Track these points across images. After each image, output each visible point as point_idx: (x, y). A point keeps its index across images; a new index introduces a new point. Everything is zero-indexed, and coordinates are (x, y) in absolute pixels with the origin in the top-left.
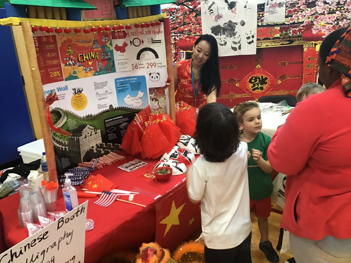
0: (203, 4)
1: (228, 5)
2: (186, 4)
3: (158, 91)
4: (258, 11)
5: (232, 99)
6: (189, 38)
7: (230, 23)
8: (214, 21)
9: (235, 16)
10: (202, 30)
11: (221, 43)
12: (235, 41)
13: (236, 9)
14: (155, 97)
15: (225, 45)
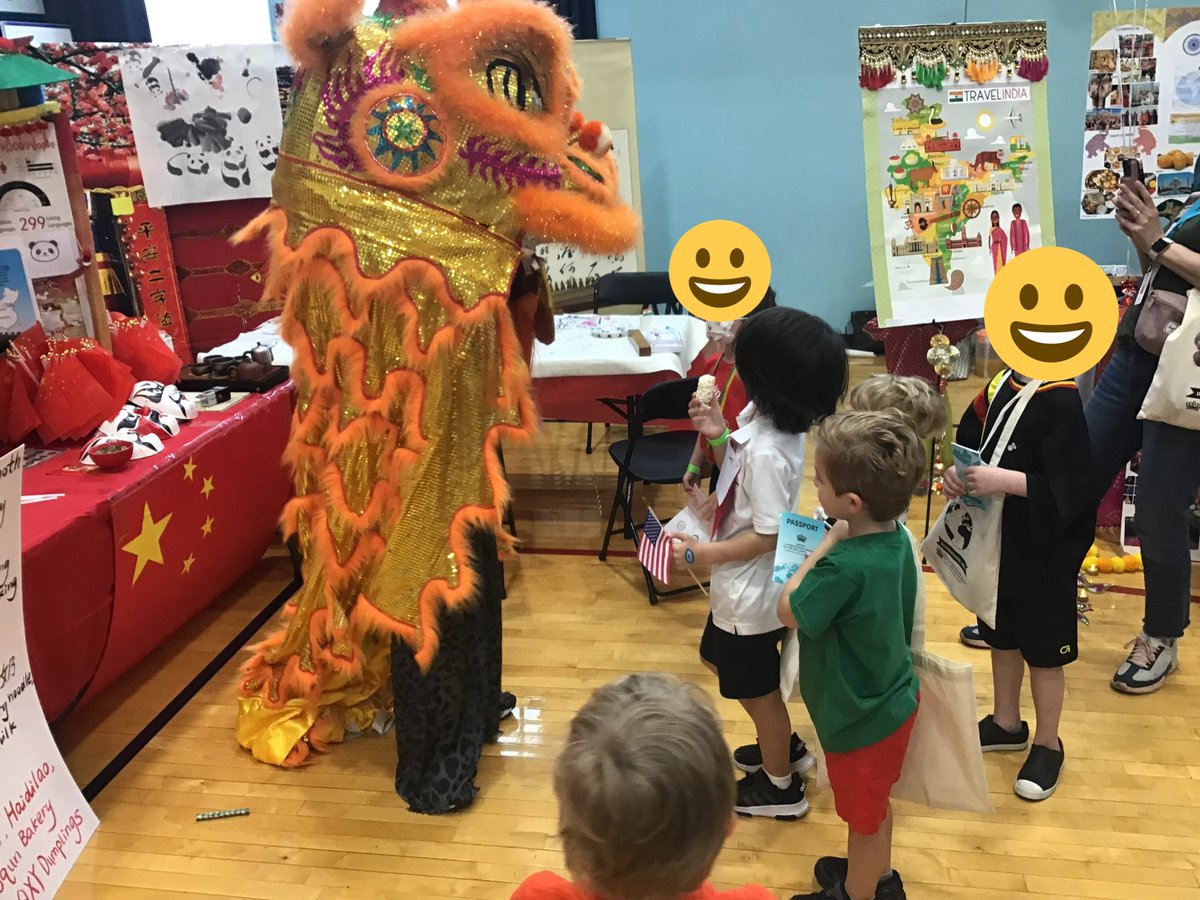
0: (127, 62)
1: (198, 66)
2: (73, 61)
3: (57, 287)
4: (280, 86)
5: (246, 316)
6: (97, 152)
7: (209, 114)
8: (166, 108)
9: (220, 98)
10: (131, 132)
11: (193, 167)
12: (230, 160)
13: (220, 78)
14: (51, 300)
15: (206, 172)
